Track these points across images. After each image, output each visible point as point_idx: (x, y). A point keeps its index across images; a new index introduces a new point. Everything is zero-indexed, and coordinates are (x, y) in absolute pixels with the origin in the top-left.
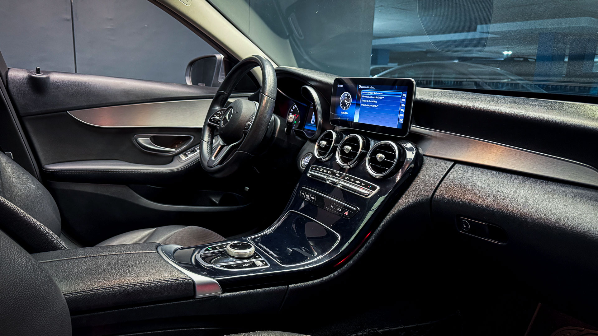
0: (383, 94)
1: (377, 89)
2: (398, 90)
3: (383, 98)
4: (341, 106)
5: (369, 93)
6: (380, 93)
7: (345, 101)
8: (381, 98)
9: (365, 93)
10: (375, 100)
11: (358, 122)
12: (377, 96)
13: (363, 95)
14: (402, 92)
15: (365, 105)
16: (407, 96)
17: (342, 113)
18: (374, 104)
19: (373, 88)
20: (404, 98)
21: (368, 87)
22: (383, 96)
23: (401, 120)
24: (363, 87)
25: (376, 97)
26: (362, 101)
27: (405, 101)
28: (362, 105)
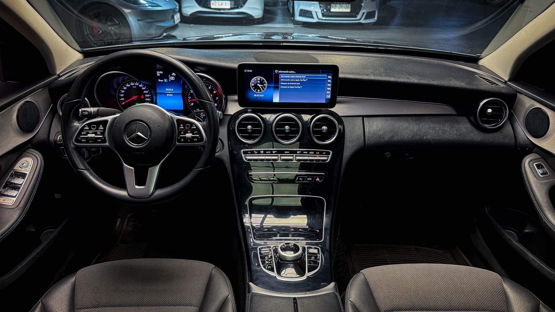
0: (306, 77)
1: (298, 72)
2: (323, 73)
3: (307, 80)
4: (253, 90)
5: (291, 77)
6: (304, 76)
7: (258, 85)
8: (305, 80)
9: (284, 77)
10: (298, 82)
11: (278, 102)
12: (300, 79)
13: (282, 79)
14: (327, 75)
15: (286, 87)
16: (333, 77)
17: (255, 95)
18: (297, 85)
19: (294, 72)
20: (329, 79)
21: (287, 72)
22: (307, 79)
23: (329, 97)
24: (281, 72)
25: (299, 80)
26: (282, 83)
27: (331, 82)
28: (281, 87)
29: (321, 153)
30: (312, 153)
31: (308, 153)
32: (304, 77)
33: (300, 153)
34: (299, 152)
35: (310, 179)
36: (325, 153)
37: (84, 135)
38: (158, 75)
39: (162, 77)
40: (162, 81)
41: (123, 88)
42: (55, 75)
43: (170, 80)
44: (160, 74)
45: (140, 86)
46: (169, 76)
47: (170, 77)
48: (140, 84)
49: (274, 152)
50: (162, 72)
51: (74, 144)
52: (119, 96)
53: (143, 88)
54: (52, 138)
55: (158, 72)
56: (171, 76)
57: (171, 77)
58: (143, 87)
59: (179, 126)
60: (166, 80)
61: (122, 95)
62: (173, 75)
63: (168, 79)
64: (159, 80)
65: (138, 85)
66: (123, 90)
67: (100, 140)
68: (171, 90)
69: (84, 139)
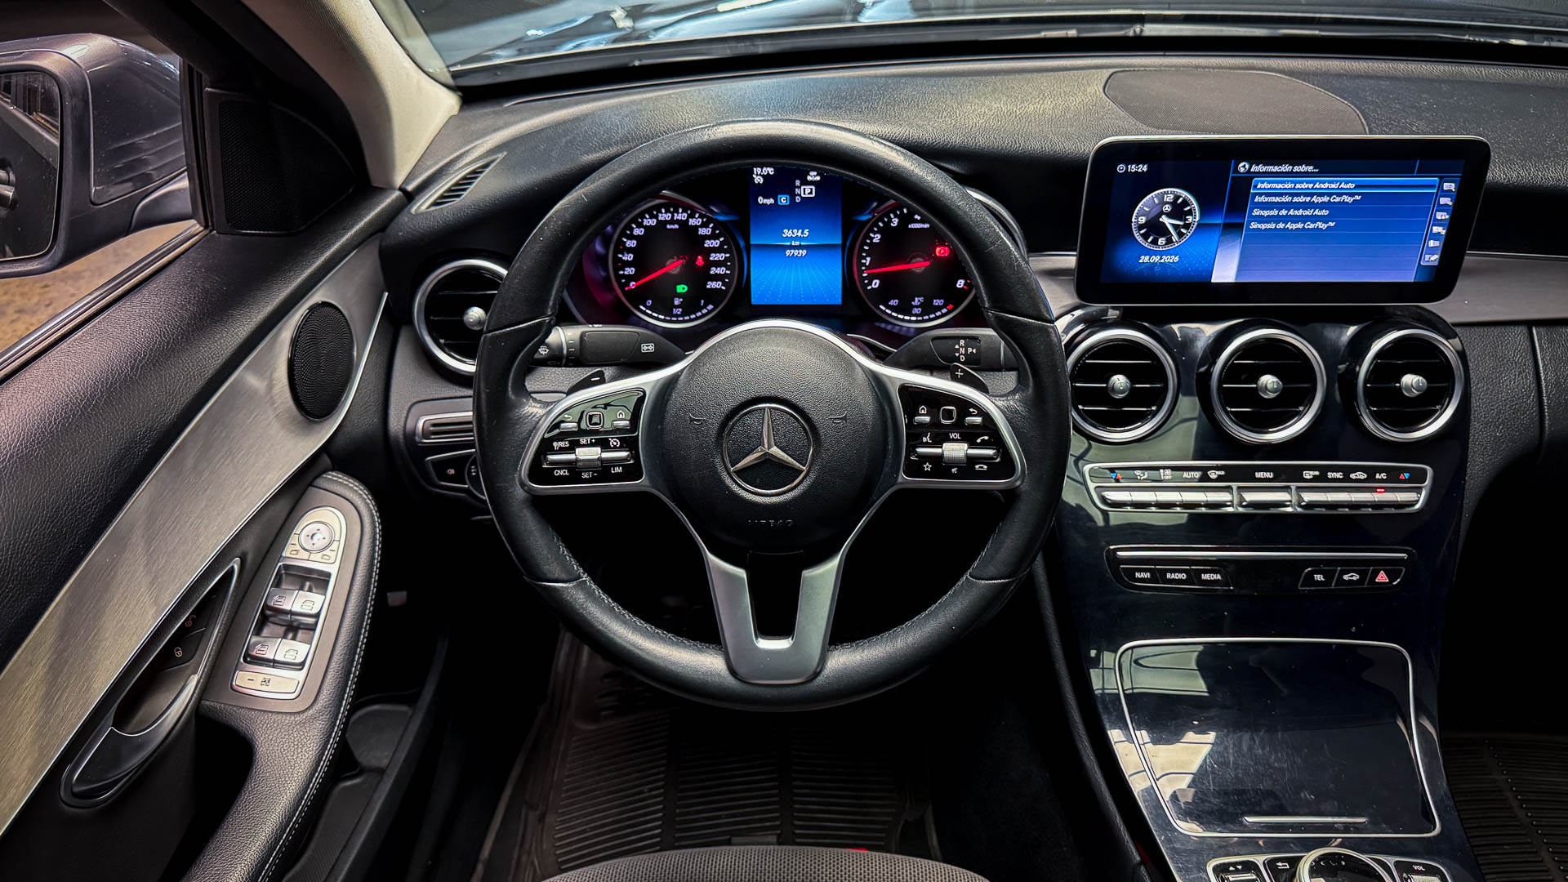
0: (1357, 187)
1: (1324, 172)
2: (1423, 172)
3: (1358, 198)
4: (1140, 239)
5: (1298, 186)
6: (1348, 184)
7: (1164, 219)
8: (1350, 200)
9: (1270, 189)
10: (1321, 206)
11: (1233, 281)
12: (1330, 195)
13: (1260, 195)
14: (1441, 178)
15: (1269, 226)
16: (1459, 189)
17: (1144, 259)
18: (1315, 219)
19: (1310, 168)
20: (1447, 194)
21: (1286, 168)
22: (1358, 194)
23: (1434, 258)
24: (1261, 168)
25: (1326, 199)
26: (1256, 212)
27: (1451, 204)
28: (1254, 225)
29: (1393, 475)
30: (1362, 477)
31: (1347, 479)
32: (1351, 185)
33: (1315, 479)
34: (1312, 473)
35: (1354, 578)
36: (1407, 475)
37: (562, 450)
38: (758, 180)
39: (772, 187)
40: (770, 201)
41: (632, 229)
42: (391, 188)
43: (798, 199)
44: (763, 176)
45: (692, 222)
46: (798, 183)
47: (799, 187)
48: (692, 216)
49: (1213, 475)
50: (771, 171)
51: (523, 485)
52: (617, 260)
53: (703, 231)
54: (395, 424)
55: (757, 170)
56: (802, 184)
57: (802, 187)
58: (702, 226)
59: (911, 412)
60: (783, 200)
61: (629, 257)
62: (809, 178)
63: (793, 195)
64: (761, 200)
65: (687, 221)
66: (631, 237)
67: (619, 470)
68: (802, 233)
69: (560, 469)
